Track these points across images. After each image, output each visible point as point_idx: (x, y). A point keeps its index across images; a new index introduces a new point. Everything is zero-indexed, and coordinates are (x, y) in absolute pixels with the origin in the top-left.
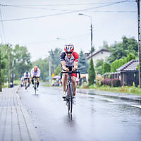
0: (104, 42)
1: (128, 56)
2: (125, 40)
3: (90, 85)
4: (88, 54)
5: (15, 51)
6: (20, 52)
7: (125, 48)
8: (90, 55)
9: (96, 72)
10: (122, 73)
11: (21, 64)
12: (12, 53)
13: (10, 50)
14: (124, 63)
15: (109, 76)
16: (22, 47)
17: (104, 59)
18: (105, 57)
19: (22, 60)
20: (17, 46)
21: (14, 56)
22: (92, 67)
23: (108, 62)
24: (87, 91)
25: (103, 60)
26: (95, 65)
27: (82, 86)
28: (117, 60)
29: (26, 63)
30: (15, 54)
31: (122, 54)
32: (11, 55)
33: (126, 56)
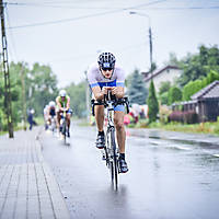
0: (171, 55)
1: (209, 75)
2: (203, 51)
3: (150, 122)
4: (146, 74)
5: (32, 72)
6: (40, 74)
7: (204, 62)
8: (150, 76)
9: (159, 102)
10: (201, 101)
11: (42, 93)
12: (29, 76)
13: (25, 72)
14: (202, 87)
15: (180, 108)
16: (44, 66)
17: (171, 80)
18: (173, 77)
19: (44, 86)
20: (36, 65)
21: (32, 81)
22: (153, 94)
23: (178, 86)
24: (146, 131)
25: (169, 83)
26: (157, 90)
27: (138, 124)
28: (191, 83)
29: (51, 91)
30: (33, 78)
31: (200, 73)
32: (27, 78)
33: (206, 75)
